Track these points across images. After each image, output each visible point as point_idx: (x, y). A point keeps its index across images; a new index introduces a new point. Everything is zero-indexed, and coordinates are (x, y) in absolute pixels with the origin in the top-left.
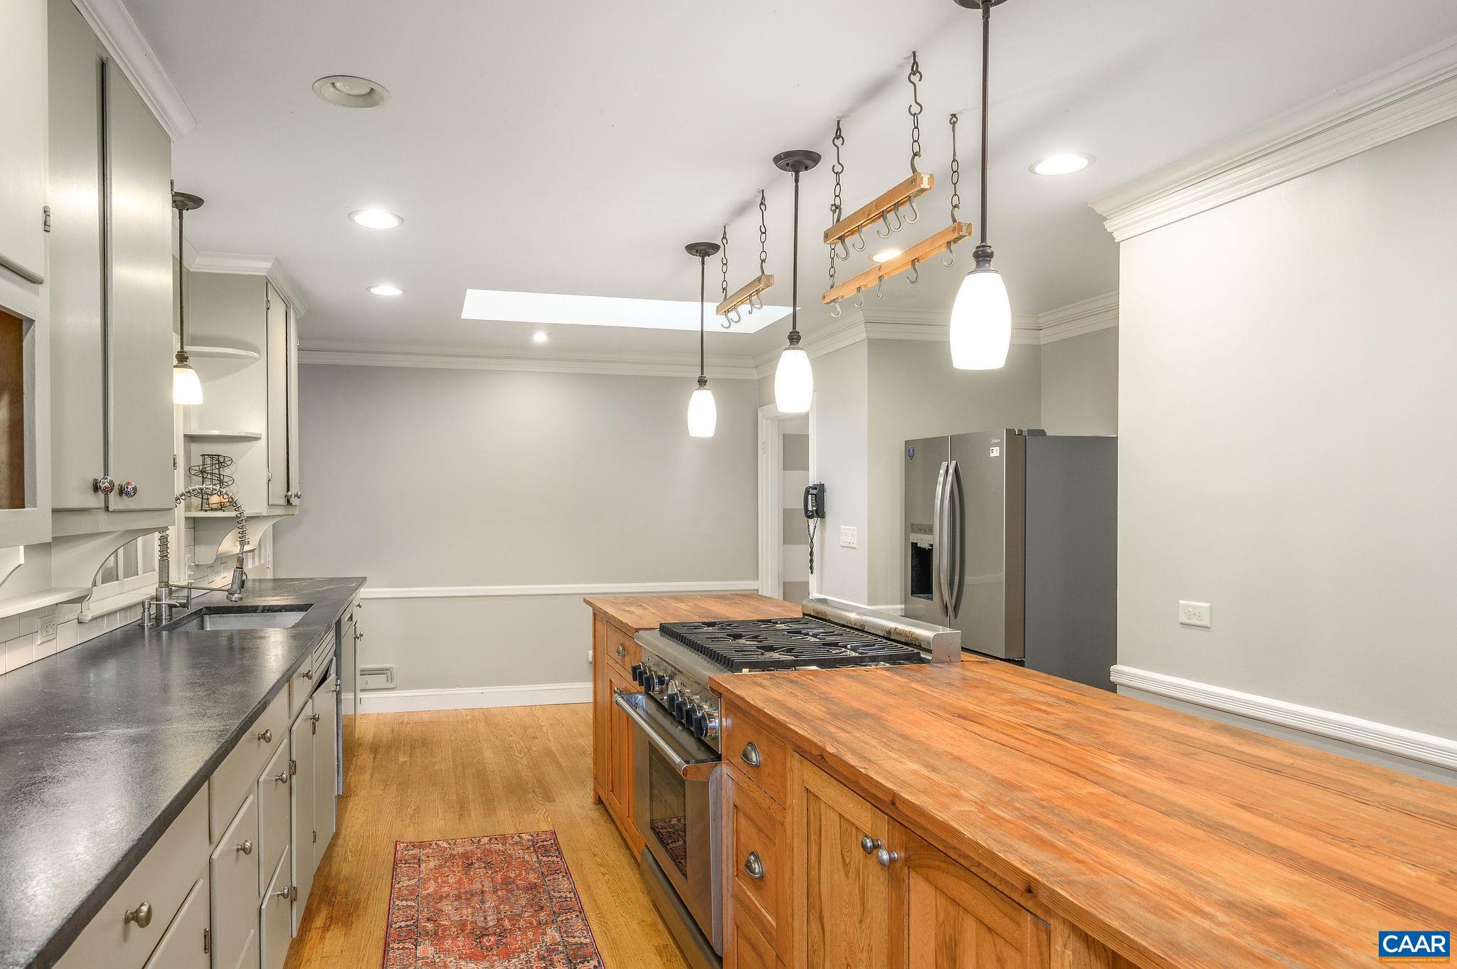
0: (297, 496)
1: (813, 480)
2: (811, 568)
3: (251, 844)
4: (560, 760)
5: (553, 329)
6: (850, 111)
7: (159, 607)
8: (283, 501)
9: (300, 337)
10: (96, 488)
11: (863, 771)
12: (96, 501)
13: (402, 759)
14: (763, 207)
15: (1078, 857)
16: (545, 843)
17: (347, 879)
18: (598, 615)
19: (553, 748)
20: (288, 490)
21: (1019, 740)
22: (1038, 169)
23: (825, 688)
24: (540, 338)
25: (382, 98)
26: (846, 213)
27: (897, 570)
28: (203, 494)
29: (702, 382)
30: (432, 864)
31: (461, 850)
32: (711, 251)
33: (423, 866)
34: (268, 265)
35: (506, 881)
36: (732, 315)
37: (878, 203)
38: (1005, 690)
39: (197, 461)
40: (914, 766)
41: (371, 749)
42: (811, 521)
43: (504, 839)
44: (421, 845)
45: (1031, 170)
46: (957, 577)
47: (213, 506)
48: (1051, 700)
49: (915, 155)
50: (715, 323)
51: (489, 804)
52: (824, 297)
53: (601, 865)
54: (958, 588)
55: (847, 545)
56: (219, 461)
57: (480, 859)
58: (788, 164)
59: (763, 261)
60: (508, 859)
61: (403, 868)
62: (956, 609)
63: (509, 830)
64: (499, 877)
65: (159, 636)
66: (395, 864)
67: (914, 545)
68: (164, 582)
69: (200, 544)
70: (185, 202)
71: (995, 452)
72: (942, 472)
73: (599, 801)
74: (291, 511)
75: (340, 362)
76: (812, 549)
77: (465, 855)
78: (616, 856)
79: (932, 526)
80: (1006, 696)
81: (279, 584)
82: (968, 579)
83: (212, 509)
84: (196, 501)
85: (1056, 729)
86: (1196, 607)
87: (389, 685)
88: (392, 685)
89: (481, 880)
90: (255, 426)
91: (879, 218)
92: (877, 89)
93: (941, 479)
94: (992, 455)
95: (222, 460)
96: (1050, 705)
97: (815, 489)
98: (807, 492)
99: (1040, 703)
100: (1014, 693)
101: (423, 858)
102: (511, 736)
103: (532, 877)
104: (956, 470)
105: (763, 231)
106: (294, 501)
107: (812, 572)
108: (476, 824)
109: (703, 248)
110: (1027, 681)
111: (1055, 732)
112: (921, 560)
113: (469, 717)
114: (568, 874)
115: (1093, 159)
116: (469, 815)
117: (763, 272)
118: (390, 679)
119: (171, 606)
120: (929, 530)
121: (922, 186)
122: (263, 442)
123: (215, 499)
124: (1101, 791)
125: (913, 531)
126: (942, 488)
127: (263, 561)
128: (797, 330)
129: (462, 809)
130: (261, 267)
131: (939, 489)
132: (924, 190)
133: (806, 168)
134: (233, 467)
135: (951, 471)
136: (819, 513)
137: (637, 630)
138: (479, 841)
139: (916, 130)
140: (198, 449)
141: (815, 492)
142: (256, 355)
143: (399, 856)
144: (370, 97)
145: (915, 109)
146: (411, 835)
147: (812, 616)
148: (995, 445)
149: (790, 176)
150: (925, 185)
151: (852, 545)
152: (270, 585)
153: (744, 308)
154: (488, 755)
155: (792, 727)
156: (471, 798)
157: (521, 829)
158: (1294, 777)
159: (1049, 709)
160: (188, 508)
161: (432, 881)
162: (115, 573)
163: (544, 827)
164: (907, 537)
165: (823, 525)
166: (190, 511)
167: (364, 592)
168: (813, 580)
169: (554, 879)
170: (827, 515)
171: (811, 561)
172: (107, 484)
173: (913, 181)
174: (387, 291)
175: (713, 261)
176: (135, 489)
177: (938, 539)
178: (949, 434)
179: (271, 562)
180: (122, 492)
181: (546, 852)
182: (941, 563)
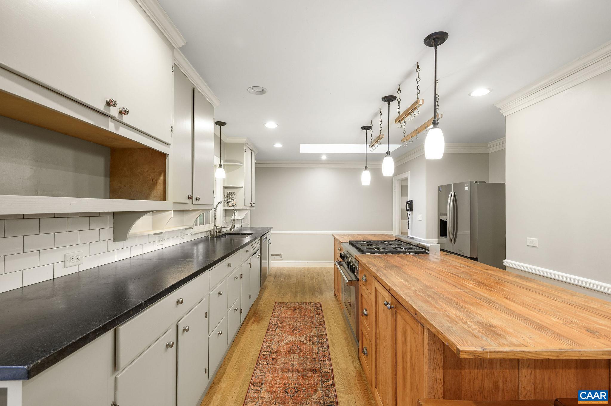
0: (253, 204)
1: (409, 199)
2: (408, 227)
3: (222, 293)
4: (327, 283)
5: (328, 155)
6: (402, 82)
7: (214, 232)
8: (250, 205)
9: (256, 160)
10: (189, 198)
11: (384, 280)
12: (188, 201)
13: (282, 280)
14: (381, 114)
15: (436, 306)
16: (318, 306)
17: (261, 311)
18: (335, 239)
19: (326, 279)
20: (251, 202)
21: (442, 276)
22: (472, 95)
23: (388, 259)
24: (324, 158)
25: (265, 92)
26: (401, 113)
27: (436, 228)
28: (228, 202)
29: (366, 168)
30: (284, 309)
31: (293, 306)
32: (369, 128)
33: (282, 309)
34: (245, 140)
35: (304, 315)
36: (374, 147)
37: (408, 110)
38: (448, 262)
39: (226, 194)
40: (401, 280)
41: (274, 276)
42: (409, 212)
43: (306, 303)
44: (282, 303)
45: (470, 95)
46: (455, 232)
47: (230, 206)
48: (462, 266)
49: (418, 94)
50: (370, 151)
51: (304, 294)
52: (402, 140)
53: (333, 313)
54: (455, 235)
55: (419, 220)
56: (232, 194)
57: (298, 309)
58: (386, 100)
59: (381, 130)
60: (306, 309)
61: (276, 309)
62: (455, 241)
63: (308, 301)
64: (302, 314)
65: (214, 240)
66: (274, 308)
67: (441, 220)
68: (215, 226)
69: (227, 216)
70: (221, 124)
71: (467, 189)
72: (450, 195)
73: (335, 295)
74: (252, 208)
75: (267, 166)
76: (408, 221)
77: (294, 307)
78: (337, 311)
79: (447, 213)
80: (447, 264)
81: (251, 228)
82: (459, 232)
83: (230, 207)
84: (226, 204)
85: (457, 273)
86: (533, 240)
87: (280, 259)
88: (282, 259)
89: (297, 314)
90: (242, 184)
91: (409, 114)
92: (408, 75)
93: (449, 198)
94: (466, 190)
95: (232, 193)
96: (461, 267)
97: (410, 202)
98: (407, 203)
99: (458, 266)
100: (451, 263)
101: (282, 307)
102: (314, 275)
103: (312, 315)
104: (455, 195)
105: (381, 121)
106: (253, 205)
107: (408, 228)
108: (299, 299)
109: (366, 128)
110: (458, 260)
111: (457, 274)
112: (443, 225)
113: (303, 269)
114: (322, 315)
115: (491, 90)
116: (297, 296)
117: (381, 133)
118: (281, 257)
119: (216, 232)
120: (446, 215)
121: (420, 103)
122: (243, 188)
123: (230, 204)
124: (459, 290)
125: (441, 215)
126: (450, 202)
127: (247, 222)
128: (389, 150)
129: (296, 294)
130: (243, 140)
131: (449, 201)
132: (421, 105)
133: (392, 101)
134: (235, 195)
135: (453, 195)
136: (411, 209)
137: (342, 242)
138: (299, 304)
139: (418, 86)
140: (226, 190)
141: (409, 203)
142: (242, 165)
143: (276, 306)
144: (263, 92)
145: (418, 80)
146: (280, 301)
147: (398, 240)
148: (467, 186)
149: (387, 104)
150: (421, 103)
151: (421, 220)
152: (249, 228)
153: (376, 145)
154: (306, 280)
155: (371, 268)
156: (299, 291)
157: (311, 301)
158: (534, 292)
159: (460, 268)
160: (224, 206)
161: (284, 313)
162: (203, 223)
163: (318, 301)
164: (439, 217)
165: (412, 213)
166: (224, 207)
167: (272, 232)
168: (409, 231)
169: (318, 316)
170: (413, 210)
171: (408, 225)
172: (191, 197)
173: (417, 102)
174: (278, 145)
175: (369, 131)
176: (200, 199)
177: (449, 218)
178: (452, 183)
179: (249, 223)
180: (197, 199)
181: (317, 308)
182: (450, 225)
